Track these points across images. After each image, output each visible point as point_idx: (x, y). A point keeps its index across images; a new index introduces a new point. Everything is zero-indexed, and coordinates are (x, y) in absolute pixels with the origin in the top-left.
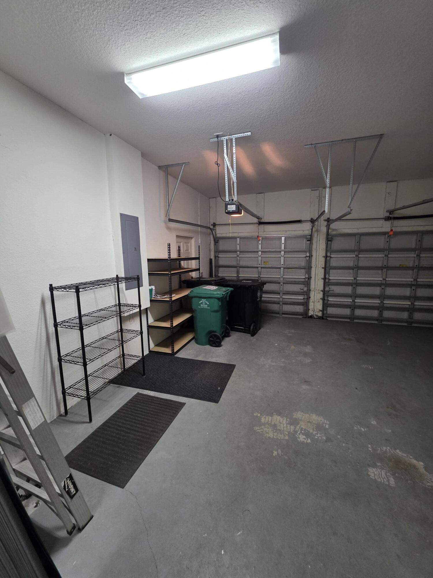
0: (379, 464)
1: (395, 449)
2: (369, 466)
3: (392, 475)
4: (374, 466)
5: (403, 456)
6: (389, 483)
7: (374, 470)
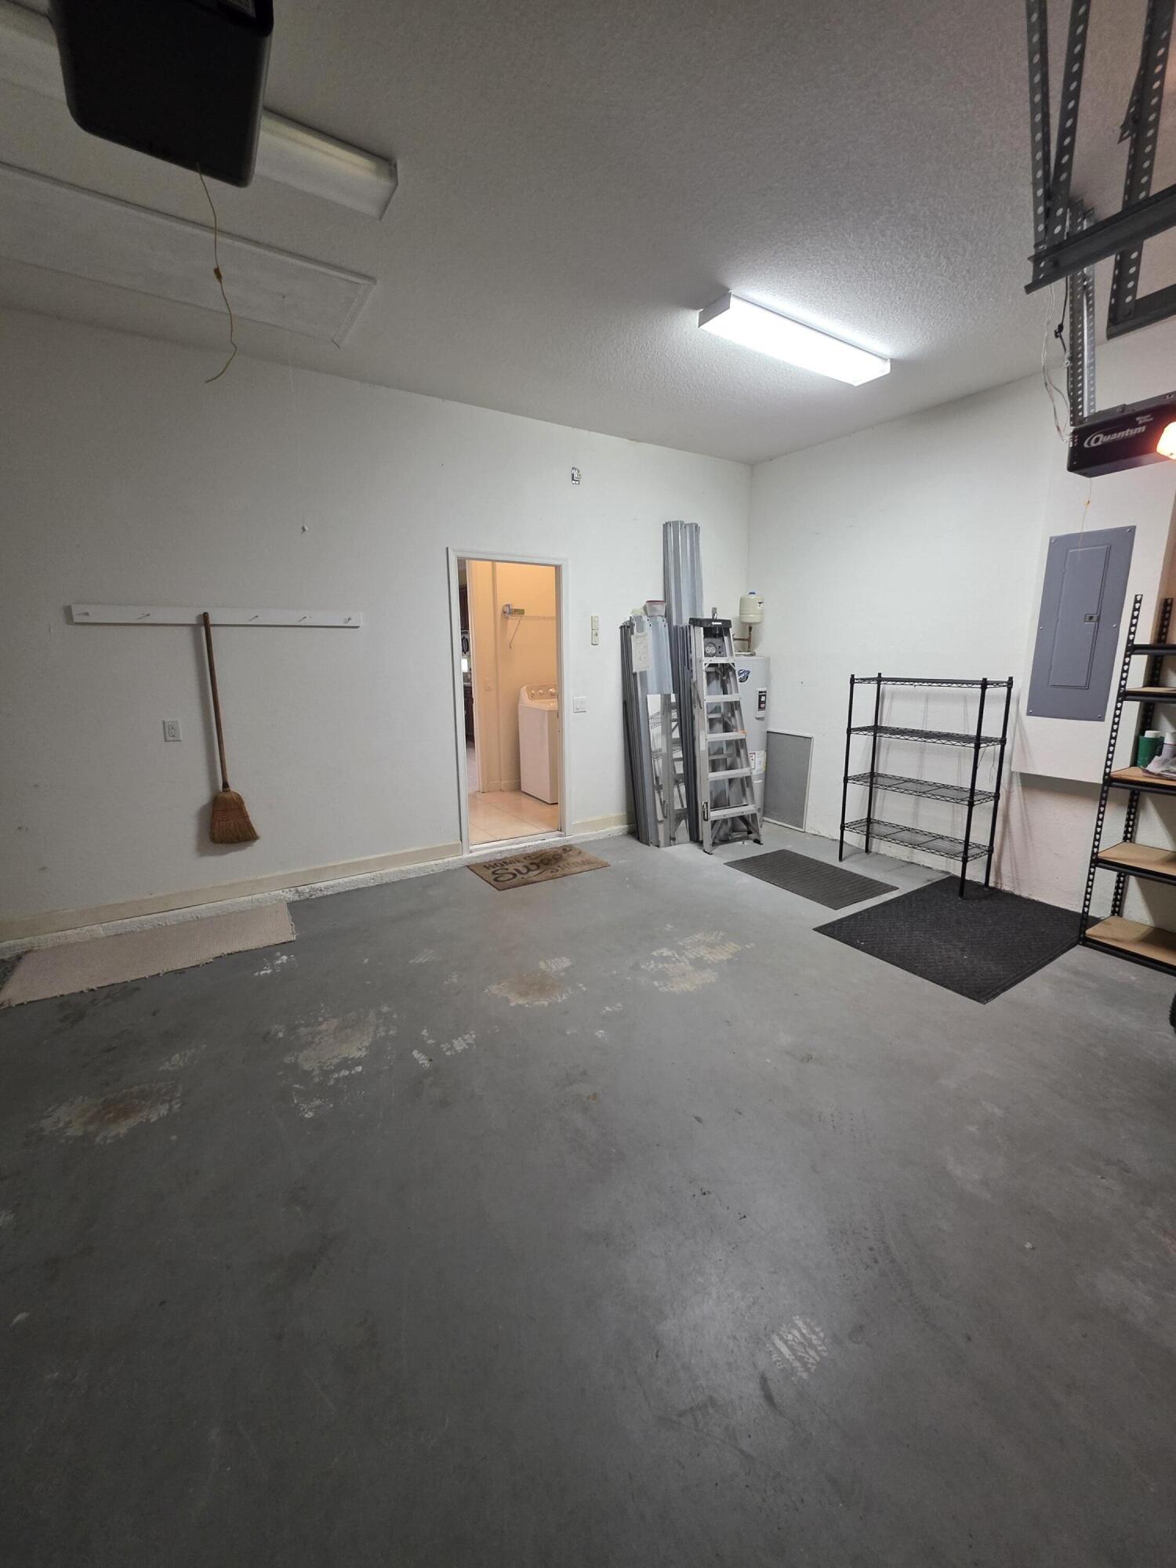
0: (562, 974)
1: (550, 1004)
2: (571, 966)
3: (544, 971)
4: (566, 970)
5: (539, 1001)
6: (545, 962)
7: (565, 966)
